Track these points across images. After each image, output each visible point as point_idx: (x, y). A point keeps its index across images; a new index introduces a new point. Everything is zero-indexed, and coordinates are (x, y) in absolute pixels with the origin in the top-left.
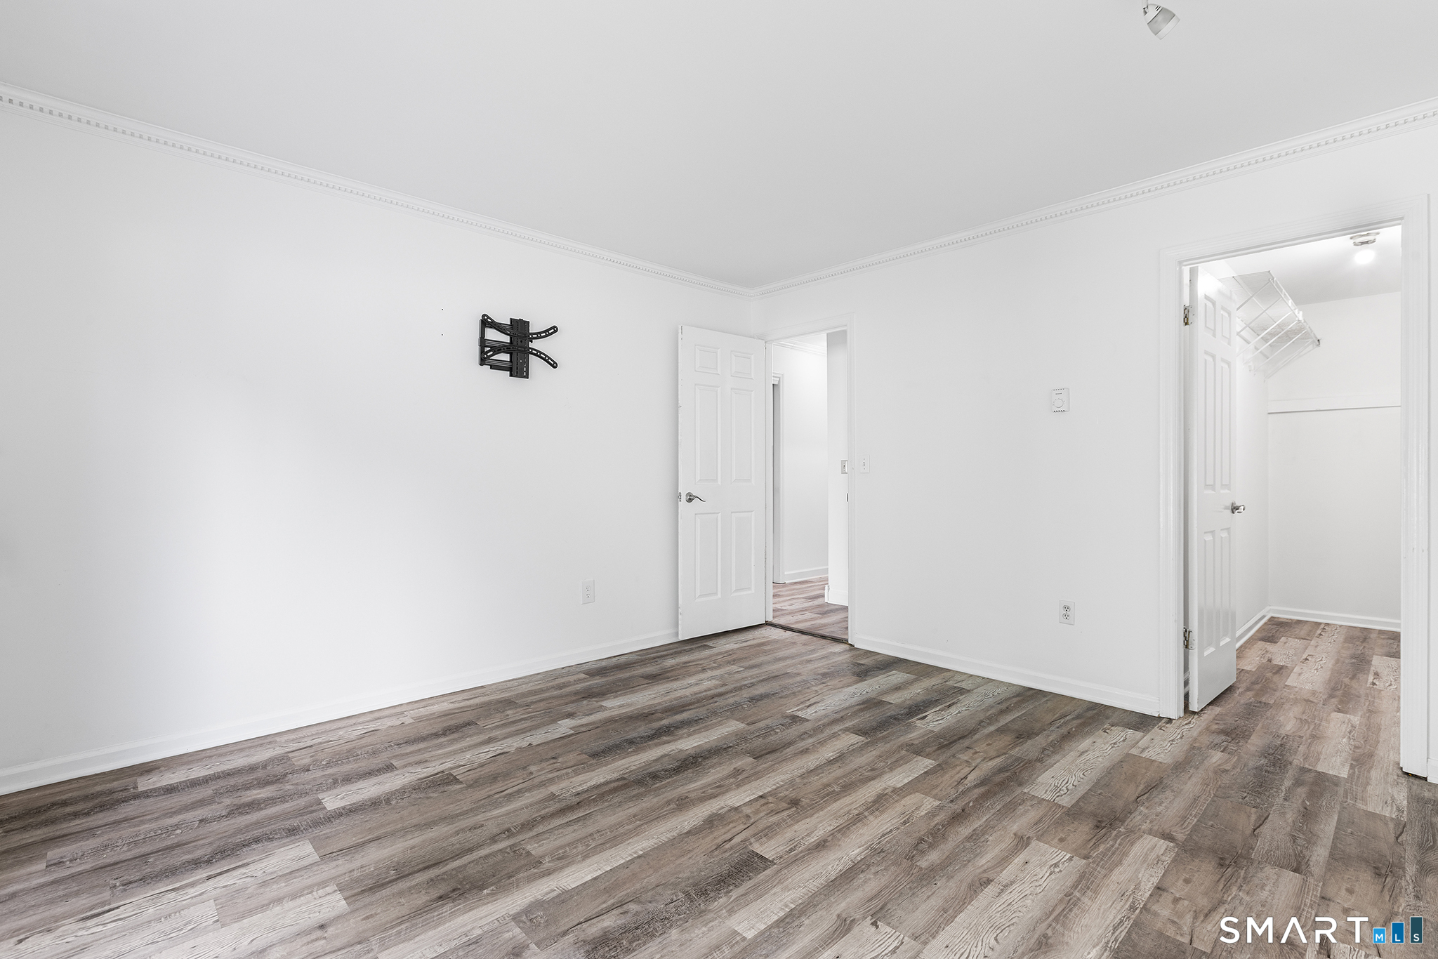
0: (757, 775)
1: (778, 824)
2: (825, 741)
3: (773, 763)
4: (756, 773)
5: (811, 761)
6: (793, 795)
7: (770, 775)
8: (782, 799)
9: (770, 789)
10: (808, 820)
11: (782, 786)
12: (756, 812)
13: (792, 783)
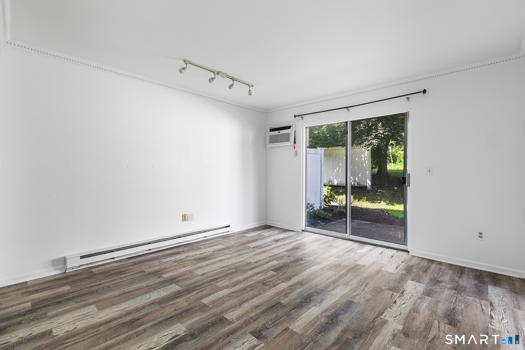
0: (278, 294)
1: (269, 278)
2: (246, 314)
3: (272, 300)
4: (278, 295)
5: (255, 302)
6: (265, 286)
7: (273, 294)
8: (268, 285)
9: (273, 289)
10: (261, 279)
11: (268, 290)
12: (276, 281)
13: (265, 291)
